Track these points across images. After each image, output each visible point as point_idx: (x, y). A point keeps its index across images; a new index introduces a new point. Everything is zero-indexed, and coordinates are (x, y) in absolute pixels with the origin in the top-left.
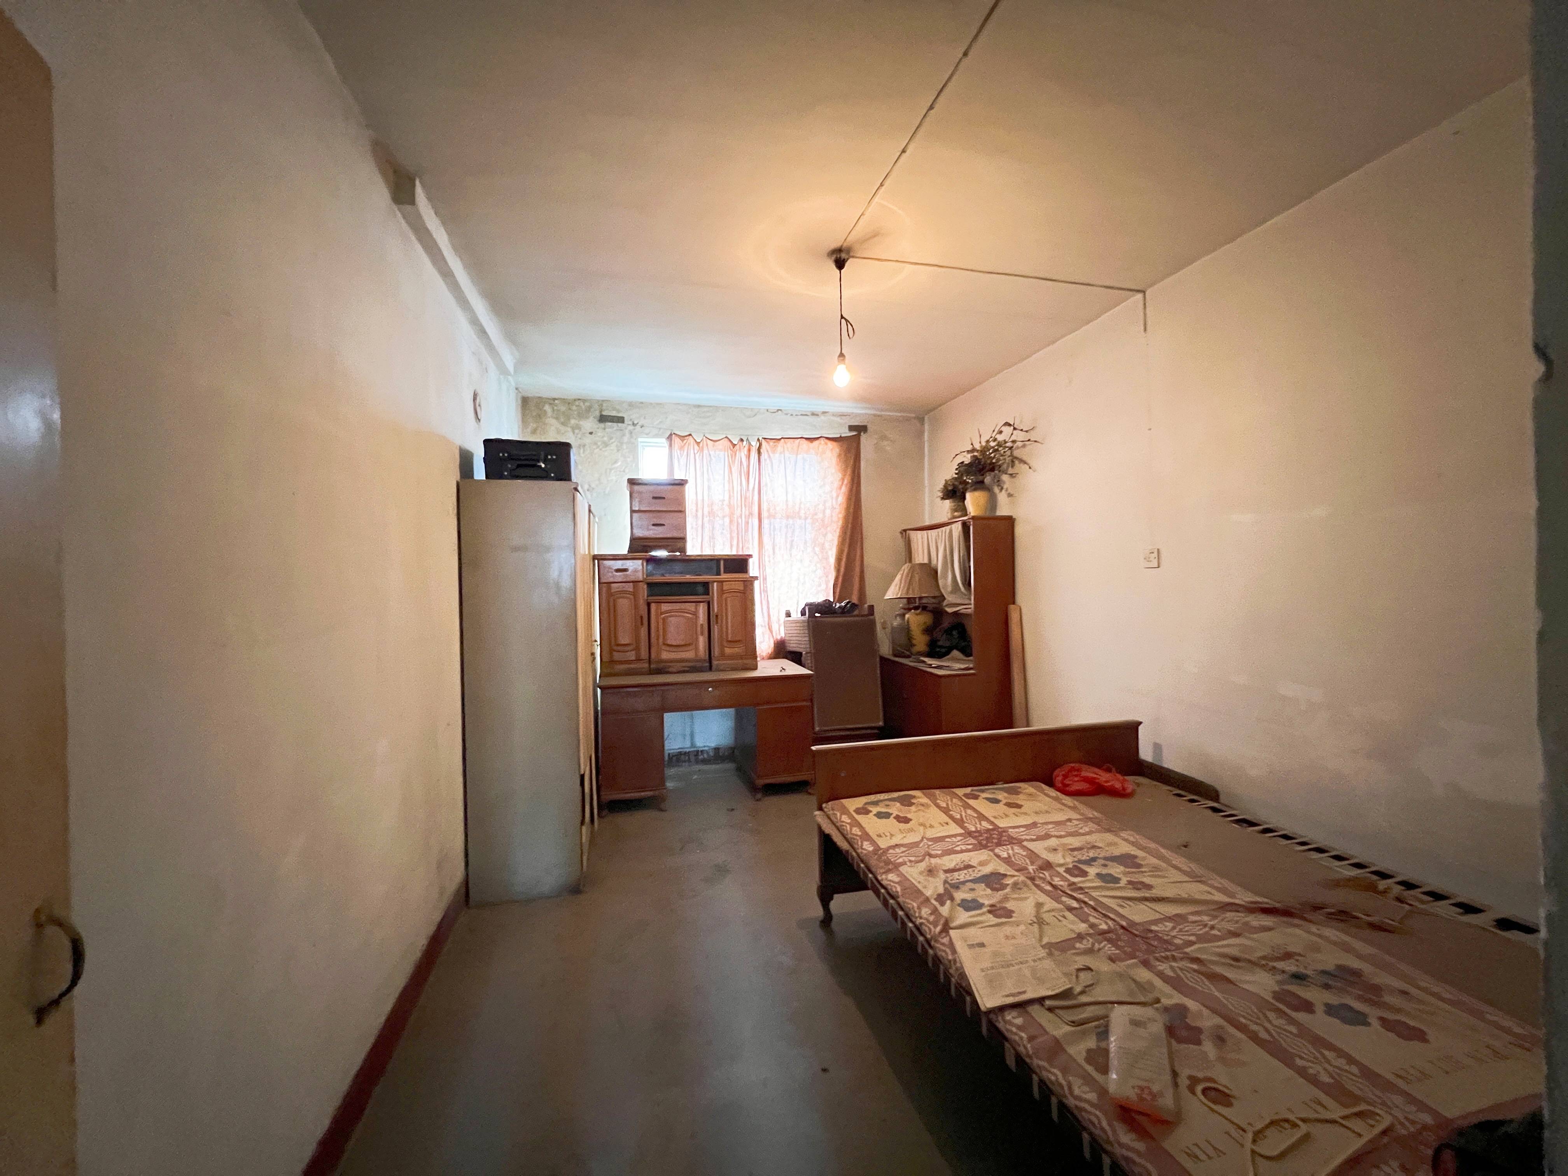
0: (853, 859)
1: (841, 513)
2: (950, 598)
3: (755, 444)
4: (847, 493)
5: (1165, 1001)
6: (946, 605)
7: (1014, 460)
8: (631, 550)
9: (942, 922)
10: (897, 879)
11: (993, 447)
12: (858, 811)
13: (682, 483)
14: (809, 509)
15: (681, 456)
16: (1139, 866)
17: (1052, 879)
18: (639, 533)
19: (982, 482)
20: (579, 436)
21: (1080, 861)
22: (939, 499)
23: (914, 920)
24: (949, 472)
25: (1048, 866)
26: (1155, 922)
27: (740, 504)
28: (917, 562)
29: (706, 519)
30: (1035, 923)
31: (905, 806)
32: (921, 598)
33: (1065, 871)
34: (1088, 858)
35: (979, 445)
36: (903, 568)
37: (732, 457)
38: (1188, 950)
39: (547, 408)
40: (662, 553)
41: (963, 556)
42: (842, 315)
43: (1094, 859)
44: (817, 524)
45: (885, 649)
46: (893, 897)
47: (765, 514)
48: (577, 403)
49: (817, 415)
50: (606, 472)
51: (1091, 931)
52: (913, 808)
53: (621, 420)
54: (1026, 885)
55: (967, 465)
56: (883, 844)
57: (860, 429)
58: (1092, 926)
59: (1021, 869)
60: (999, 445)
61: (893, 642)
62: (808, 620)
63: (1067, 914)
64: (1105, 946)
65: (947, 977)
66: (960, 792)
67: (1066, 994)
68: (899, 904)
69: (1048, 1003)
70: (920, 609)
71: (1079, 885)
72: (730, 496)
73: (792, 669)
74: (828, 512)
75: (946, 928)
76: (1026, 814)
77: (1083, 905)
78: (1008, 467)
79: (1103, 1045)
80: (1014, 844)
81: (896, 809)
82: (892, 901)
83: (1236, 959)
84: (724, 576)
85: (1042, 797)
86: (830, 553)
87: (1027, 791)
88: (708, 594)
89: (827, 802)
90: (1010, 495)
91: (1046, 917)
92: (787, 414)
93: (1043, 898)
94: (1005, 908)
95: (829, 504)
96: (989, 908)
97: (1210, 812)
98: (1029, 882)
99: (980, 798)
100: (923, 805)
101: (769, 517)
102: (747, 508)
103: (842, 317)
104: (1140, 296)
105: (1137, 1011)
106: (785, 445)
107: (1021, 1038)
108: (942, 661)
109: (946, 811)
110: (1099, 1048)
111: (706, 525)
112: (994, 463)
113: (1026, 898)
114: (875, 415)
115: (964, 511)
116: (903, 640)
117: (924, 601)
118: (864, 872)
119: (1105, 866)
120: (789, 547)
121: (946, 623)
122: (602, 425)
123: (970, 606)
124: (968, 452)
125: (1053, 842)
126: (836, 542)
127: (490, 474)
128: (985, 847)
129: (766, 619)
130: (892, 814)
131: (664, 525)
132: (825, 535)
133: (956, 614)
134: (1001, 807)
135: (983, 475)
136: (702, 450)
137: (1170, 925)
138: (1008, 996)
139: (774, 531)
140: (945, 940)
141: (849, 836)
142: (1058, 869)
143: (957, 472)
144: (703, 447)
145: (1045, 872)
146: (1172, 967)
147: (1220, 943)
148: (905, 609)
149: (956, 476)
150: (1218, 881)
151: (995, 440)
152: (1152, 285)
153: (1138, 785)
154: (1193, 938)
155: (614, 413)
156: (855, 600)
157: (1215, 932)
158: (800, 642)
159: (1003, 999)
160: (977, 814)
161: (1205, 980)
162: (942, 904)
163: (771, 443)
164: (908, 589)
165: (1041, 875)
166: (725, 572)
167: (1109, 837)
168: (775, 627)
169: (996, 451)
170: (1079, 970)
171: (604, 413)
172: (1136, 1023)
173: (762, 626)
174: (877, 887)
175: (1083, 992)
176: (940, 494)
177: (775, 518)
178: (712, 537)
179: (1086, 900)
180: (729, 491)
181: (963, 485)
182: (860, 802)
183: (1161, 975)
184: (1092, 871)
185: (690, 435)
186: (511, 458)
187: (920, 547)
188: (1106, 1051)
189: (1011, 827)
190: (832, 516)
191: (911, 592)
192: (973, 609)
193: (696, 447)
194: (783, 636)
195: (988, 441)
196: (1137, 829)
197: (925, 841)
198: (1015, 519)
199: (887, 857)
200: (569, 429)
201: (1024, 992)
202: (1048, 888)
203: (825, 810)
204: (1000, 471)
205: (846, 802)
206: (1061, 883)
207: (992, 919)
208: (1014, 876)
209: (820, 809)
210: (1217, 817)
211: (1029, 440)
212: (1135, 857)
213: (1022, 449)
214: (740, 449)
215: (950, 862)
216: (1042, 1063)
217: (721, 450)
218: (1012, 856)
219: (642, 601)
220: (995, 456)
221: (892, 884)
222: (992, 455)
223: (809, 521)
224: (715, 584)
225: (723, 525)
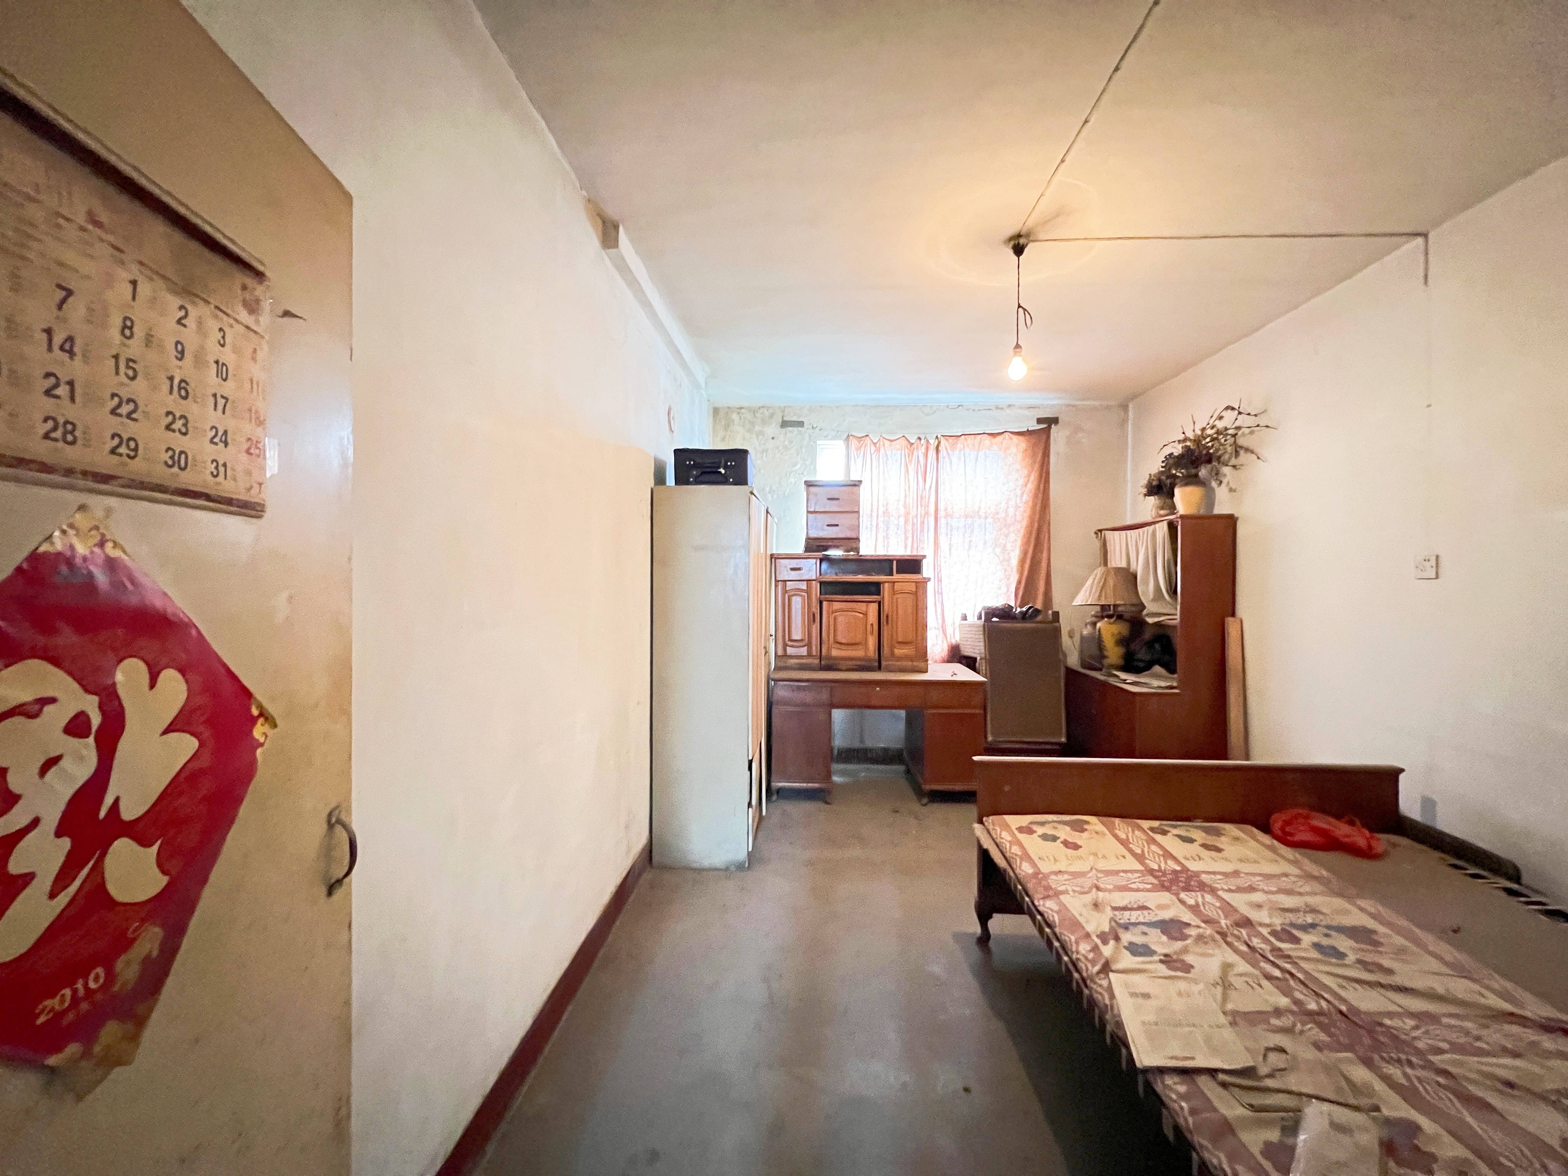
0: (1010, 878)
1: (1025, 512)
2: (1151, 607)
3: (933, 441)
4: (1033, 491)
5: (1386, 1112)
6: (1147, 615)
7: (1237, 449)
8: (808, 549)
9: (1102, 961)
10: (1056, 908)
11: (1209, 436)
12: (1021, 829)
13: (857, 484)
14: (989, 508)
15: (858, 457)
16: (1377, 944)
17: (1250, 940)
18: (814, 534)
19: (1196, 476)
20: (763, 442)
21: (1292, 925)
22: (1142, 496)
23: (1070, 953)
24: (1154, 466)
25: (1247, 923)
26: (1390, 1015)
27: (915, 504)
28: (1114, 565)
29: (881, 519)
30: (1218, 984)
31: (1076, 831)
32: (1115, 606)
33: (1269, 933)
34: (1304, 923)
35: (1193, 433)
36: (1095, 572)
37: (909, 456)
38: (1432, 1058)
39: (735, 416)
40: (834, 553)
41: (1168, 560)
42: (1019, 304)
43: (1313, 926)
44: (999, 523)
45: (1073, 660)
46: (1049, 926)
47: (942, 513)
48: (762, 410)
49: (1002, 409)
50: (786, 474)
51: (1295, 1008)
52: (1085, 835)
53: (801, 424)
54: (1214, 940)
55: (1177, 457)
56: (1045, 868)
57: (1051, 421)
58: (1296, 1002)
59: (1208, 921)
60: (1218, 432)
61: (1081, 652)
62: (984, 625)
63: (1265, 983)
64: (1310, 1029)
65: (1103, 1024)
66: (1146, 824)
67: (1248, 1072)
68: (1055, 934)
69: (1221, 1077)
70: (1115, 618)
71: (1286, 953)
72: (906, 495)
73: (964, 674)
74: (1011, 511)
75: (1106, 968)
76: (1226, 859)
77: (1288, 976)
78: (1230, 459)
79: (1289, 1141)
80: (1205, 891)
81: (1065, 832)
82: (1047, 930)
83: (1510, 1085)
84: (896, 577)
85: (1253, 843)
86: (1012, 554)
87: (1232, 833)
88: (879, 594)
89: (988, 816)
90: (1231, 490)
91: (1237, 982)
92: (968, 410)
93: (1231, 957)
94: (1183, 961)
95: (1012, 503)
96: (1162, 958)
97: (1503, 894)
98: (1218, 937)
99: (1169, 834)
100: (1097, 833)
101: (946, 516)
102: (923, 508)
103: (1019, 306)
104: (1420, 240)
105: (1343, 1115)
106: (965, 442)
107: (1182, 1108)
108: (1139, 678)
109: (1124, 843)
110: (1281, 1142)
111: (881, 525)
112: (1211, 454)
113: (1212, 955)
114: (1068, 405)
115: (1173, 508)
116: (1095, 651)
117: (1120, 609)
118: (1020, 894)
119: (1327, 935)
120: (967, 547)
121: (1147, 635)
122: (784, 430)
123: (1175, 617)
124: (1179, 441)
125: (1257, 897)
126: (1019, 543)
127: (679, 481)
128: (1168, 889)
129: (940, 621)
130: (1059, 838)
131: (838, 525)
132: (1007, 536)
133: (1158, 625)
134: (1195, 848)
135: (1197, 467)
136: (878, 450)
137: (1411, 1023)
138: (1172, 1058)
139: (951, 531)
140: (1105, 983)
141: (1008, 855)
142: (1260, 929)
143: (1164, 465)
144: (879, 447)
145: (1242, 930)
146: (1405, 1074)
147: (1484, 1060)
148: (1096, 617)
149: (1163, 469)
150: (1498, 983)
151: (1213, 427)
152: (1437, 223)
153: (1394, 845)
154: (1445, 1046)
155: (795, 419)
156: (1039, 606)
157: (1478, 1044)
158: (976, 647)
159: (1166, 1061)
160: (1162, 850)
161: (1455, 1100)
162: (1105, 942)
163: (951, 440)
164: (1100, 596)
165: (1236, 932)
166: (898, 572)
167: (1338, 902)
168: (949, 630)
169: (1213, 440)
170: (1268, 1049)
171: (785, 419)
172: (1337, 1127)
173: (935, 628)
174: (1032, 912)
175: (1271, 1076)
176: (1144, 491)
177: (952, 518)
178: (887, 537)
179: (1294, 971)
180: (905, 490)
181: (1172, 480)
182: (1025, 820)
183: (1387, 1080)
184: (1307, 939)
185: (867, 436)
186: (696, 466)
187: (1118, 548)
188: (1292, 1149)
189: (1204, 872)
190: (1015, 515)
191: (1103, 598)
192: (1179, 619)
193: (873, 448)
194: (958, 640)
195: (1203, 429)
196: (1384, 900)
197: (1094, 871)
198: (1237, 519)
199: (1048, 883)
200: (754, 436)
201: (1193, 1058)
202: (1244, 948)
203: (986, 824)
204: (1219, 463)
205: (1007, 818)
206: (1263, 946)
207: (1163, 970)
208: (1198, 927)
209: (981, 822)
210: (1513, 901)
211: (1258, 426)
212: (1374, 932)
213: (1248, 436)
214: (917, 449)
215: (1121, 899)
216: (1205, 1143)
217: (898, 450)
218: (1201, 904)
219: (814, 600)
220: (1213, 445)
221: (1050, 912)
222: (1210, 444)
223: (990, 520)
224: (886, 585)
225: (898, 524)
